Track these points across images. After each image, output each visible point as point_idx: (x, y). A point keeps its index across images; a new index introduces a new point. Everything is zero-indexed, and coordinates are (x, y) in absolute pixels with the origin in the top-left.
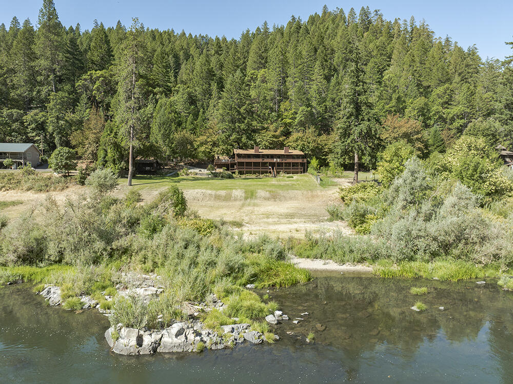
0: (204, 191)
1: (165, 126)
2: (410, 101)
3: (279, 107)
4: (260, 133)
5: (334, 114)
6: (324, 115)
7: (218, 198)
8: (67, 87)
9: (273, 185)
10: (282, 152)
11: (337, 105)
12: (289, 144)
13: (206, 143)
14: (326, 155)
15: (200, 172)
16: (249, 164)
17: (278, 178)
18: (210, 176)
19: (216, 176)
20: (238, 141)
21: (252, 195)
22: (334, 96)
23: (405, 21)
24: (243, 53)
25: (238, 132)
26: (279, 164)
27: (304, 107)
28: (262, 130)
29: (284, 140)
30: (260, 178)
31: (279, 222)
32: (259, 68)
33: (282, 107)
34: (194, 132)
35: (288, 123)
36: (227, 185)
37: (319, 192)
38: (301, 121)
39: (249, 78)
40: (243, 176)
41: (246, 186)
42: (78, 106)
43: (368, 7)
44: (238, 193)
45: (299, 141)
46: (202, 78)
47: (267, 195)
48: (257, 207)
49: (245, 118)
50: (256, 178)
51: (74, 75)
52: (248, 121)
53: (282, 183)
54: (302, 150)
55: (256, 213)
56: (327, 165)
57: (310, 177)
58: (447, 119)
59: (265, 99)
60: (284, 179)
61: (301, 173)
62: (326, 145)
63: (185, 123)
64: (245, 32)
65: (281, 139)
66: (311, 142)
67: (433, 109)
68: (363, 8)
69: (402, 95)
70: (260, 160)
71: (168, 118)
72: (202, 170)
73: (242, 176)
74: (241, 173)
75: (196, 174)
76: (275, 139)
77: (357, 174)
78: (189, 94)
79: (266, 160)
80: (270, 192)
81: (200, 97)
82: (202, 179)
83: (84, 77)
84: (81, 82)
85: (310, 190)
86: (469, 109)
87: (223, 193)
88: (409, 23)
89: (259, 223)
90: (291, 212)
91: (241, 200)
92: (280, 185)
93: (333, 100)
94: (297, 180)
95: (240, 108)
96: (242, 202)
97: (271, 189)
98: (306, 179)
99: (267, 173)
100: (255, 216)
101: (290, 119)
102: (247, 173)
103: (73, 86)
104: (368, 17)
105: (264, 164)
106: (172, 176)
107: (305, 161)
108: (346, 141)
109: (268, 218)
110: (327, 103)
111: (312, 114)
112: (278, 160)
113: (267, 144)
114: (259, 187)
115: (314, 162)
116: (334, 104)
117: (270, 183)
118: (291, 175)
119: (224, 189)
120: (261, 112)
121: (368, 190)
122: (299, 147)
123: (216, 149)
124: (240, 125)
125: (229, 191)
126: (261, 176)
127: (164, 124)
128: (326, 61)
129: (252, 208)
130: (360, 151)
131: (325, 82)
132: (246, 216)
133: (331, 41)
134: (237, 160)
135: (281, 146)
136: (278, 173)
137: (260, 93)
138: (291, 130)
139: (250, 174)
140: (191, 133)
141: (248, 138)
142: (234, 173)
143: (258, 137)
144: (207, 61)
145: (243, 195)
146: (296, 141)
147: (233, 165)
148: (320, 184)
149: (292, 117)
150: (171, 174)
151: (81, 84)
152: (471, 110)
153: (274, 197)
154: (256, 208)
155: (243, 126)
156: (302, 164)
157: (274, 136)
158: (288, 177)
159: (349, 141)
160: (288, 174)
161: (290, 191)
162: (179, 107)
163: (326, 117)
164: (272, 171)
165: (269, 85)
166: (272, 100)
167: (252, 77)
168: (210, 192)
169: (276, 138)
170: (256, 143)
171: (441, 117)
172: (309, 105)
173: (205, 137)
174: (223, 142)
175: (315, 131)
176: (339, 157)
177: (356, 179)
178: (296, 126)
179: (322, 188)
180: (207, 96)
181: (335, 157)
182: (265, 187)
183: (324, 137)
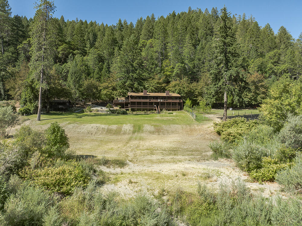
0: (98, 125)
1: (76, 75)
2: (252, 60)
3: (162, 64)
4: (148, 81)
5: (200, 69)
6: (193, 70)
7: (109, 131)
8: (12, 49)
9: (158, 120)
10: (164, 95)
11: (202, 63)
12: (169, 89)
13: (107, 88)
14: (196, 97)
15: (101, 110)
16: (139, 103)
17: (162, 114)
18: (108, 113)
19: (113, 113)
20: (131, 86)
21: (139, 128)
22: (200, 57)
23: (240, 16)
24: (138, 30)
25: (131, 80)
26: (162, 104)
27: (179, 64)
28: (149, 79)
29: (165, 86)
30: (148, 114)
31: (163, 160)
32: (148, 39)
33: (164, 64)
34: (100, 80)
35: (168, 75)
36: (120, 120)
37: (196, 126)
38: (178, 73)
39: (141, 45)
40: (135, 113)
41: (135, 121)
42: (17, 62)
43: (216, 8)
44: (127, 127)
45: (177, 87)
46: (108, 44)
47: (152, 129)
48: (143, 141)
49: (136, 70)
50: (145, 114)
51: (17, 41)
52: (139, 72)
53: (165, 118)
54: (179, 93)
55: (141, 148)
56: (198, 104)
57: (186, 114)
58: (277, 73)
59: (152, 58)
60: (165, 115)
61: (179, 110)
62: (196, 89)
63: (92, 74)
64: (139, 19)
65: (163, 85)
66: (186, 87)
67: (268, 66)
68: (213, 8)
69: (246, 57)
70: (148, 101)
71: (80, 70)
72: (103, 108)
73: (133, 112)
74: (133, 110)
75: (98, 111)
76: (158, 85)
77: (226, 111)
78: (99, 55)
79: (152, 101)
80: (155, 126)
81: (106, 57)
82: (101, 115)
83: (24, 42)
84: (21, 46)
85: (188, 124)
86: (292, 66)
87: (114, 127)
88: (242, 18)
89: (143, 161)
90: (174, 146)
91: (129, 134)
92: (163, 120)
93: (200, 60)
94: (176, 116)
95: (133, 62)
96: (130, 136)
97: (155, 124)
98: (183, 115)
99: (153, 110)
100: (139, 151)
101: (170, 72)
102: (138, 110)
103: (16, 49)
104: (216, 14)
105: (151, 104)
106: (79, 113)
107: (182, 101)
108: (218, 84)
109: (152, 154)
110: (195, 62)
111: (185, 69)
112: (161, 101)
113: (153, 88)
114: (146, 122)
115: (188, 102)
116: (200, 62)
117: (154, 118)
118: (171, 112)
119: (116, 124)
120: (149, 67)
121: (240, 125)
122: (177, 91)
123: (115, 92)
124: (133, 74)
125: (120, 125)
126: (149, 112)
127: (75, 73)
128: (194, 35)
129: (138, 142)
130: (230, 92)
131: (193, 48)
132: (132, 151)
133: (196, 23)
134: (131, 100)
135: (164, 90)
136: (161, 110)
137: (148, 53)
138: (170, 80)
139: (140, 111)
140: (97, 81)
141: (139, 84)
142: (128, 110)
143: (147, 84)
144: (112, 33)
145: (132, 129)
146: (174, 87)
147: (127, 104)
148: (196, 120)
149: (171, 71)
150: (78, 111)
151: (21, 47)
152: (294, 66)
153: (158, 131)
154: (142, 143)
155: (135, 75)
156: (180, 104)
157: (158, 83)
158: (169, 113)
159: (220, 84)
160: (169, 111)
161: (171, 126)
162: (91, 64)
163: (195, 71)
164: (156, 108)
165: (155, 49)
166: (157, 59)
167: (143, 44)
168: (103, 126)
169: (160, 84)
170: (145, 88)
171: (273, 72)
172: (182, 63)
173: (107, 84)
174: (120, 87)
175: (188, 80)
176: (211, 97)
177: (225, 115)
178: (174, 77)
179: (198, 123)
180: (112, 56)
181: (208, 97)
182: (151, 122)
183: (194, 84)
